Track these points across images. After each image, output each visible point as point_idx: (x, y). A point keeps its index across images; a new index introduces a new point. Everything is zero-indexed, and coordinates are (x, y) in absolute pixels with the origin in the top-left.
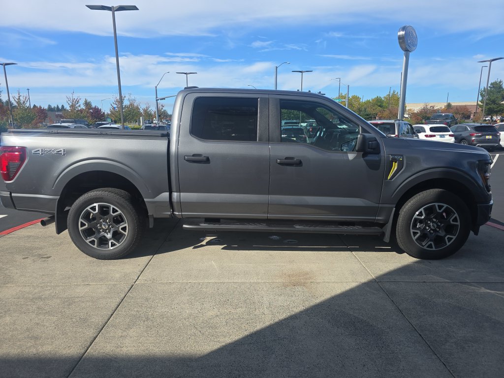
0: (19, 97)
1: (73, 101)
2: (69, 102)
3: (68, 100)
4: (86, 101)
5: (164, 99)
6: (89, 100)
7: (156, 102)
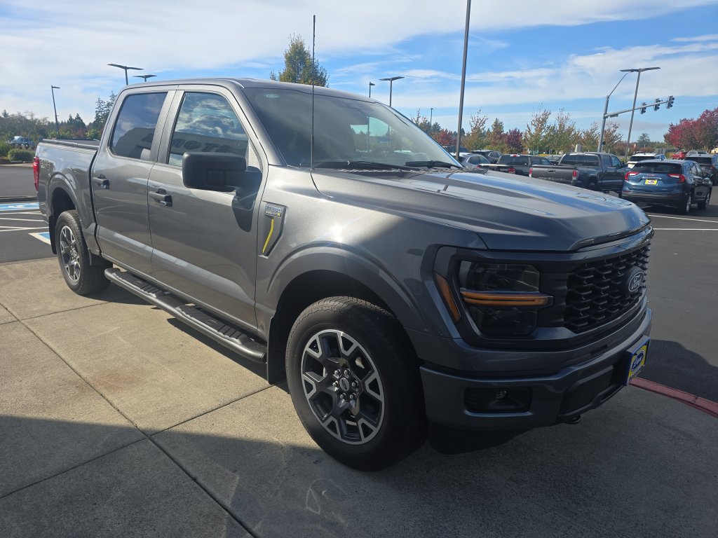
0: (418, 118)
1: (478, 122)
2: (472, 123)
3: (471, 120)
4: (496, 122)
5: (616, 115)
6: (500, 121)
7: (602, 119)
